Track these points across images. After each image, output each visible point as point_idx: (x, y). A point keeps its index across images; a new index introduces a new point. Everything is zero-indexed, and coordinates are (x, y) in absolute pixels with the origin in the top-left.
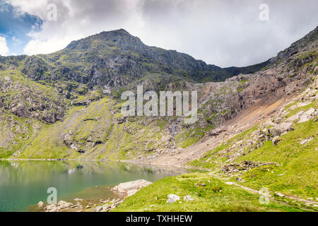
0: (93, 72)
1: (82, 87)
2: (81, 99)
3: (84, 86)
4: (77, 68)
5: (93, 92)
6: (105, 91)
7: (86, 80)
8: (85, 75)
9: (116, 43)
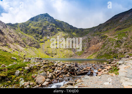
0: (43, 31)
1: (40, 36)
2: (41, 40)
3: (41, 36)
4: (37, 29)
5: (44, 38)
6: (48, 38)
7: (41, 34)
8: (40, 32)
9: (47, 20)
